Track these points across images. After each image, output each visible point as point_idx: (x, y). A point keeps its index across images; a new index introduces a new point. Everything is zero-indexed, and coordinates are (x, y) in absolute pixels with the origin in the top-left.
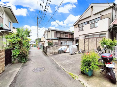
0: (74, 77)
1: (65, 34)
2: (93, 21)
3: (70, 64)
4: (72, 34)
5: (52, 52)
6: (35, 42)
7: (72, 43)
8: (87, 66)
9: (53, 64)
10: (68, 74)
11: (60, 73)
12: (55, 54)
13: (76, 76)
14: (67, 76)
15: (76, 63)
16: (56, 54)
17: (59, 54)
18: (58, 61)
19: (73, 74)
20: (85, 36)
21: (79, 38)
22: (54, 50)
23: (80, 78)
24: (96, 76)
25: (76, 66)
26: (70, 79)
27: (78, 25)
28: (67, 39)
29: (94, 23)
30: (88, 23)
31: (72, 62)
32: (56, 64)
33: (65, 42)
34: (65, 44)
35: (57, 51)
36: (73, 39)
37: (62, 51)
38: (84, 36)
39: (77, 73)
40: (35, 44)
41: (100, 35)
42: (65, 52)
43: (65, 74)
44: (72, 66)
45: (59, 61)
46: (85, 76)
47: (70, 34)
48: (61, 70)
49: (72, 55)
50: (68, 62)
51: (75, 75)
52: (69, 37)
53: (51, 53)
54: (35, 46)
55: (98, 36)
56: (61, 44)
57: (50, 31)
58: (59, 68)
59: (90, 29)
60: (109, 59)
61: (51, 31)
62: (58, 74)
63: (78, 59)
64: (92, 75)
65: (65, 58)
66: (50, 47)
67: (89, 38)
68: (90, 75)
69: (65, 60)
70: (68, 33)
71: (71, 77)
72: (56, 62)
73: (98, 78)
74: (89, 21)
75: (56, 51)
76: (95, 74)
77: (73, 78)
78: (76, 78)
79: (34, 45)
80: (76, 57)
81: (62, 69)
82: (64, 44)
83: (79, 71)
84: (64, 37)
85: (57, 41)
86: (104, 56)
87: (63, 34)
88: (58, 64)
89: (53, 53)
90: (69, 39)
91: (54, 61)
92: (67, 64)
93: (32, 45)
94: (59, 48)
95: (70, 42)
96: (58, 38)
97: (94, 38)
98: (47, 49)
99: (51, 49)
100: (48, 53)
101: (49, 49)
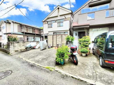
0: (51, 69)
1: (32, 29)
2: (59, 21)
3: (43, 59)
4: (40, 30)
5: (17, 49)
7: (40, 39)
8: (61, 57)
9: (23, 62)
10: (45, 68)
11: (36, 70)
12: (22, 51)
13: (53, 68)
14: (45, 70)
15: (49, 57)
16: (24, 51)
17: (27, 51)
18: (28, 59)
19: (49, 67)
20: (54, 33)
21: (49, 34)
22: (21, 46)
23: (56, 68)
24: (66, 63)
25: (50, 60)
26: (48, 72)
27: (47, 22)
28: (35, 34)
29: (60, 23)
30: (56, 22)
31: (45, 57)
32: (27, 62)
33: (32, 38)
34: (33, 40)
35: (25, 48)
36: (40, 35)
37: (31, 47)
38: (52, 33)
39: (52, 65)
41: (64, 32)
42: (34, 49)
43: (42, 69)
44: (47, 60)
45: (30, 58)
46: (60, 66)
47: (38, 30)
48: (35, 66)
49: (42, 50)
50: (41, 57)
51: (51, 67)
52: (37, 32)
53: (16, 51)
55: (63, 34)
56: (27, 40)
57: (10, 23)
58: (32, 66)
59: (58, 27)
60: (75, 49)
61: (12, 23)
62: (33, 72)
63: (49, 53)
64: (64, 64)
65: (36, 55)
66: (15, 43)
67: (56, 35)
68: (63, 64)
69: (37, 56)
70: (35, 28)
71: (48, 70)
72: (27, 60)
73: (68, 64)
74: (56, 20)
75: (23, 48)
76: (65, 63)
77: (51, 71)
78: (53, 70)
80: (47, 52)
81: (37, 66)
82: (31, 40)
83: (54, 63)
84: (31, 32)
85: (22, 36)
86: (72, 48)
87: (30, 28)
88: (30, 62)
89: (19, 51)
90: (37, 35)
91: (24, 59)
92: (41, 59)
94: (27, 44)
95: (38, 38)
96: (23, 33)
97: (60, 35)
98: (9, 46)
99: (16, 46)
100: (10, 52)
101: (13, 46)
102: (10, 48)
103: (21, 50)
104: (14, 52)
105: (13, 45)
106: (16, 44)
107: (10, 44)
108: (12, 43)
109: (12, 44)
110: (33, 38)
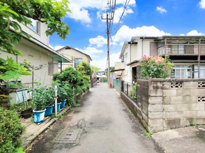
6: (104, 74)
28: (195, 58)
33: (186, 68)
34: (187, 75)
40: (105, 76)
53: (171, 123)
54: (105, 80)
57: (136, 43)
61: (140, 42)
66: (167, 85)
79: (103, 78)
93: (100, 79)
98: (148, 96)
99: (173, 99)
100: (150, 122)
101: (160, 100)
102: (150, 108)
103: (191, 120)
104: (165, 125)
105: (159, 93)
106: (172, 92)
107: (151, 88)
108: (159, 85)
109: (157, 88)
110: (188, 70)
